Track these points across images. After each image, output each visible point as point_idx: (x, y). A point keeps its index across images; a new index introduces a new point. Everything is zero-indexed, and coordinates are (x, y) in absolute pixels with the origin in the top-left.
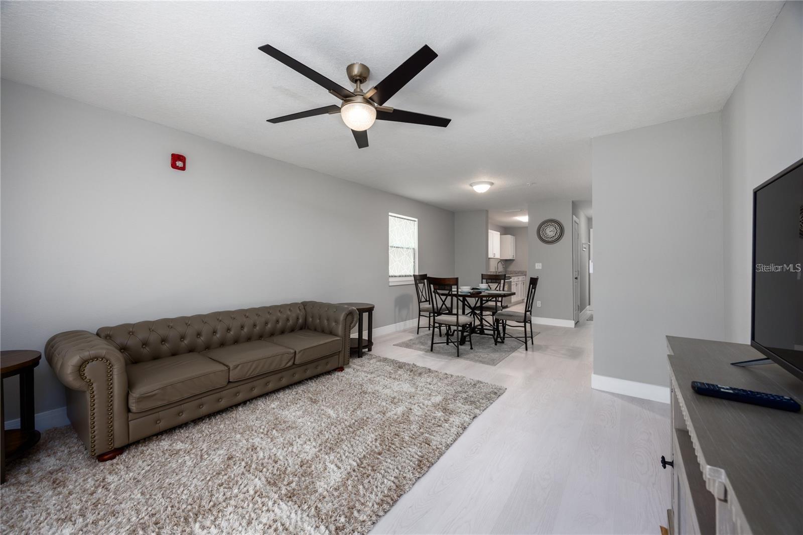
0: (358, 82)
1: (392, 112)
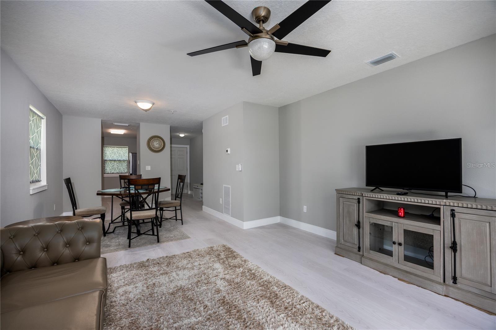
0: (261, 22)
1: (286, 45)
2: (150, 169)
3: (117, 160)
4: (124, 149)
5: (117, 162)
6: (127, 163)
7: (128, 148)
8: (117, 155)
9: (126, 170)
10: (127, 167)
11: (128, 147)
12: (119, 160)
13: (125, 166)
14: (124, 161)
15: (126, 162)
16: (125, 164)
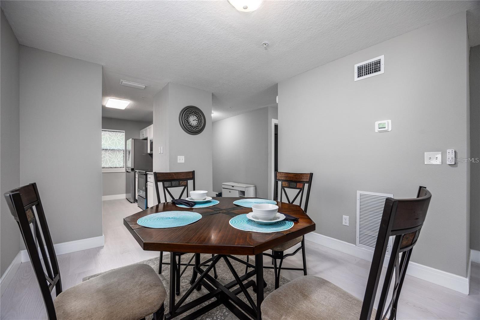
2: (183, 161)
3: (110, 150)
4: (119, 134)
5: (110, 152)
6: (124, 153)
7: (124, 133)
8: (109, 142)
9: (123, 163)
10: (124, 159)
11: (124, 131)
12: (112, 150)
13: (121, 158)
14: (119, 150)
15: (122, 152)
16: (121, 155)
